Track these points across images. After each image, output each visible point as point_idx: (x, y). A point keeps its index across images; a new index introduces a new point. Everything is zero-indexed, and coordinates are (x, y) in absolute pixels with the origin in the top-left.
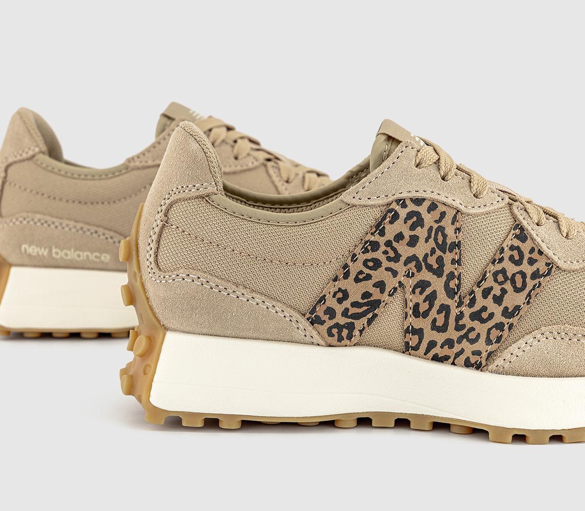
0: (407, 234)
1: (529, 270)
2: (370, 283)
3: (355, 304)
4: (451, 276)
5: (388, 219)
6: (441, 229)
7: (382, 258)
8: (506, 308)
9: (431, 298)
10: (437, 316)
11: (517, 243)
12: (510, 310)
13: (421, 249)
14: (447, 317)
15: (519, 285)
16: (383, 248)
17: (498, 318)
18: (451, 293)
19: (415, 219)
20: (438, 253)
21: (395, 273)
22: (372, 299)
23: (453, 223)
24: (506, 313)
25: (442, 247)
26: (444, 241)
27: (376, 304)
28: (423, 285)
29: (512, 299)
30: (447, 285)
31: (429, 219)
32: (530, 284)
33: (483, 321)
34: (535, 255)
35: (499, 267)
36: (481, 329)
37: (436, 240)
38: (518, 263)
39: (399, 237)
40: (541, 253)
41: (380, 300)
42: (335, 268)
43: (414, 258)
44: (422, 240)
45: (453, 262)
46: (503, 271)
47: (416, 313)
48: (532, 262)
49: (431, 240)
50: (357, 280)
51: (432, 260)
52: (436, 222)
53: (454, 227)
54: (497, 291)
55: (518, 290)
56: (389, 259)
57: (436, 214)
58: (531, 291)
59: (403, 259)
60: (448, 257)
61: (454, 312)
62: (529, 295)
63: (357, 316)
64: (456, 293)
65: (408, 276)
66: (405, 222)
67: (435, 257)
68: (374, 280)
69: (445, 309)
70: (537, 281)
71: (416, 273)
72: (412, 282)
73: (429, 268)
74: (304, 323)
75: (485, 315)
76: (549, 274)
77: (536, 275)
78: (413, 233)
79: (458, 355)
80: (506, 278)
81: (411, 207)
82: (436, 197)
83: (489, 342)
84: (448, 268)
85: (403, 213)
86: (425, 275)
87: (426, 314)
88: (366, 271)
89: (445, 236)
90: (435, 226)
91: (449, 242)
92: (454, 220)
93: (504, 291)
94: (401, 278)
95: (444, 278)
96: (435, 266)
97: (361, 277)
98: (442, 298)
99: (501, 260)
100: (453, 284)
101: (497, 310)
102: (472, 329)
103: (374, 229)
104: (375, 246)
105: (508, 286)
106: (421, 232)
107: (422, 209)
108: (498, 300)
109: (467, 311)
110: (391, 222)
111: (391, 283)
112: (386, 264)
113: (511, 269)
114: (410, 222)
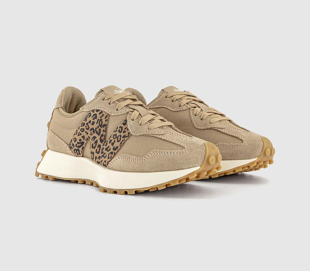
0: (92, 121)
1: (122, 134)
2: (81, 136)
3: (78, 143)
4: (102, 135)
5: (88, 116)
6: (101, 120)
7: (85, 128)
8: (114, 147)
9: (96, 142)
10: (97, 148)
11: (122, 126)
12: (115, 148)
13: (95, 126)
14: (100, 149)
15: (119, 140)
16: (86, 125)
17: (112, 150)
18: (101, 141)
19: (95, 116)
20: (100, 127)
21: (87, 134)
22: (81, 141)
23: (105, 118)
25: (101, 126)
26: (102, 124)
27: (82, 143)
28: (94, 138)
29: (117, 144)
30: (100, 138)
31: (98, 116)
32: (122, 139)
33: (108, 151)
34: (126, 130)
35: (115, 133)
36: (107, 153)
37: (99, 123)
38: (120, 132)
39: (90, 122)
40: (128, 129)
41: (84, 142)
42: (74, 131)
43: (93, 129)
44: (95, 123)
45: (103, 131)
46: (116, 135)
47: (93, 147)
48: (124, 132)
49: (98, 123)
50: (78, 135)
51: (98, 130)
52: (101, 117)
54: (113, 141)
55: (118, 141)
56: (86, 129)
57: (101, 115)
59: (90, 129)
60: (102, 129)
61: (102, 147)
62: (121, 143)
63: (79, 147)
64: (103, 141)
65: (91, 135)
66: (92, 117)
67: (99, 129)
68: (82, 135)
69: (99, 146)
70: (124, 138)
71: (93, 134)
72: (92, 136)
73: (97, 132)
74: (68, 149)
75: (109, 149)
76: (128, 136)
77: (124, 137)
78: (93, 121)
79: (101, 161)
80: (116, 137)
81: (95, 112)
82: (103, 110)
83: (108, 158)
84: (102, 133)
85: (92, 114)
86: (95, 135)
87: (95, 148)
88: (81, 132)
89: (102, 122)
90: (100, 119)
91: (103, 124)
92: (106, 117)
93: (115, 141)
94: (89, 135)
95: (100, 136)
96: (98, 132)
97: (79, 134)
98: (99, 143)
99: (116, 131)
100: (102, 138)
101: (112, 147)
102: (105, 153)
103: (85, 119)
104: (84, 124)
105: (116, 140)
106: (96, 121)
107: (98, 113)
108: (113, 144)
109: (105, 147)
110: (89, 117)
111: (86, 137)
112: (86, 130)
113: (118, 134)
114: (93, 117)
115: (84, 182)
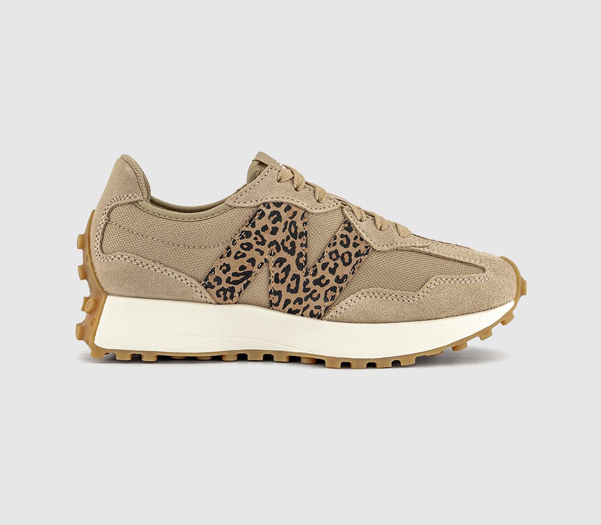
0: (270, 226)
1: (354, 251)
2: (246, 259)
3: (235, 274)
4: (300, 255)
5: (257, 216)
6: (294, 223)
7: (253, 242)
8: (338, 277)
9: (287, 270)
10: (291, 282)
11: (345, 232)
12: (340, 278)
13: (280, 237)
14: (298, 283)
15: (347, 261)
16: (254, 236)
17: (333, 283)
18: (300, 266)
19: (276, 216)
20: (292, 239)
21: (262, 253)
22: (246, 270)
23: (302, 219)
24: (338, 280)
25: (294, 235)
26: (296, 231)
27: (249, 274)
28: (281, 261)
29: (342, 271)
30: (297, 261)
31: (285, 216)
32: (354, 260)
33: (322, 285)
34: (358, 241)
35: (333, 249)
36: (321, 290)
37: (290, 230)
38: (346, 246)
39: (265, 228)
40: (362, 239)
41: (252, 271)
42: (221, 249)
43: (275, 242)
44: (280, 230)
45: (302, 245)
46: (336, 252)
47: (277, 280)
48: (355, 245)
49: (287, 230)
50: (236, 257)
51: (287, 244)
52: (290, 218)
53: (302, 222)
54: (332, 265)
55: (346, 264)
56: (258, 243)
57: (290, 213)
58: (355, 265)
59: (267, 243)
60: (298, 242)
61: (303, 279)
62: (353, 268)
63: (237, 283)
64: (304, 267)
65: (271, 255)
66: (269, 218)
67: (289, 241)
68: (248, 257)
69: (296, 277)
70: (359, 258)
71: (276, 253)
72: (274, 259)
73: (286, 249)
74: (200, 288)
75: (323, 281)
76: (367, 253)
77: (358, 254)
78: (274, 225)
79: (305, 309)
80: (338, 256)
81: (273, 208)
82: (290, 201)
83: (326, 299)
84: (298, 249)
85: (268, 212)
86: (283, 254)
87: (283, 281)
88: (243, 251)
89: (296, 228)
90: (290, 221)
91: (299, 232)
92: (303, 217)
93: (336, 265)
94: (266, 256)
95: (296, 256)
96: (290, 248)
97: (239, 255)
98: (294, 270)
99: (335, 244)
100: (301, 260)
101: (332, 278)
102: (315, 291)
103: (248, 223)
104: (248, 234)
105: (339, 261)
106: (280, 225)
107: (281, 210)
108: (332, 271)
109: (311, 279)
110: (260, 218)
111: (259, 259)
112: (255, 246)
113: (341, 250)
114: (272, 218)
115: (242, 357)
